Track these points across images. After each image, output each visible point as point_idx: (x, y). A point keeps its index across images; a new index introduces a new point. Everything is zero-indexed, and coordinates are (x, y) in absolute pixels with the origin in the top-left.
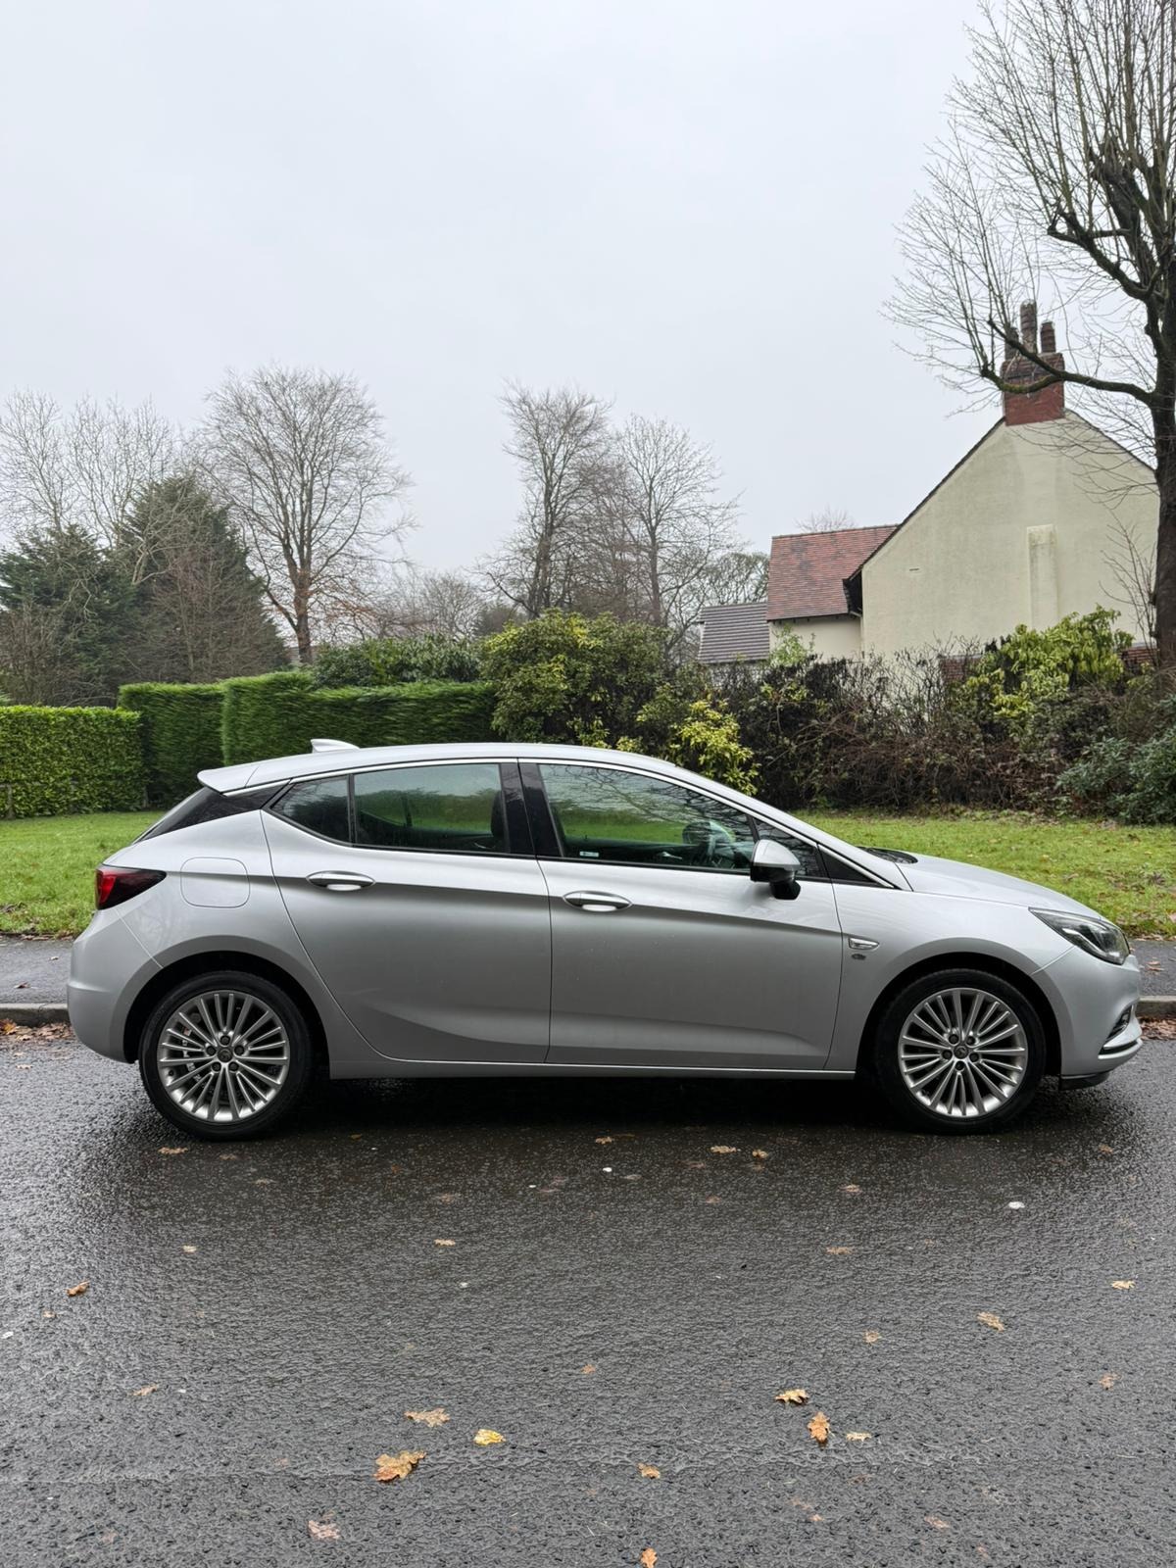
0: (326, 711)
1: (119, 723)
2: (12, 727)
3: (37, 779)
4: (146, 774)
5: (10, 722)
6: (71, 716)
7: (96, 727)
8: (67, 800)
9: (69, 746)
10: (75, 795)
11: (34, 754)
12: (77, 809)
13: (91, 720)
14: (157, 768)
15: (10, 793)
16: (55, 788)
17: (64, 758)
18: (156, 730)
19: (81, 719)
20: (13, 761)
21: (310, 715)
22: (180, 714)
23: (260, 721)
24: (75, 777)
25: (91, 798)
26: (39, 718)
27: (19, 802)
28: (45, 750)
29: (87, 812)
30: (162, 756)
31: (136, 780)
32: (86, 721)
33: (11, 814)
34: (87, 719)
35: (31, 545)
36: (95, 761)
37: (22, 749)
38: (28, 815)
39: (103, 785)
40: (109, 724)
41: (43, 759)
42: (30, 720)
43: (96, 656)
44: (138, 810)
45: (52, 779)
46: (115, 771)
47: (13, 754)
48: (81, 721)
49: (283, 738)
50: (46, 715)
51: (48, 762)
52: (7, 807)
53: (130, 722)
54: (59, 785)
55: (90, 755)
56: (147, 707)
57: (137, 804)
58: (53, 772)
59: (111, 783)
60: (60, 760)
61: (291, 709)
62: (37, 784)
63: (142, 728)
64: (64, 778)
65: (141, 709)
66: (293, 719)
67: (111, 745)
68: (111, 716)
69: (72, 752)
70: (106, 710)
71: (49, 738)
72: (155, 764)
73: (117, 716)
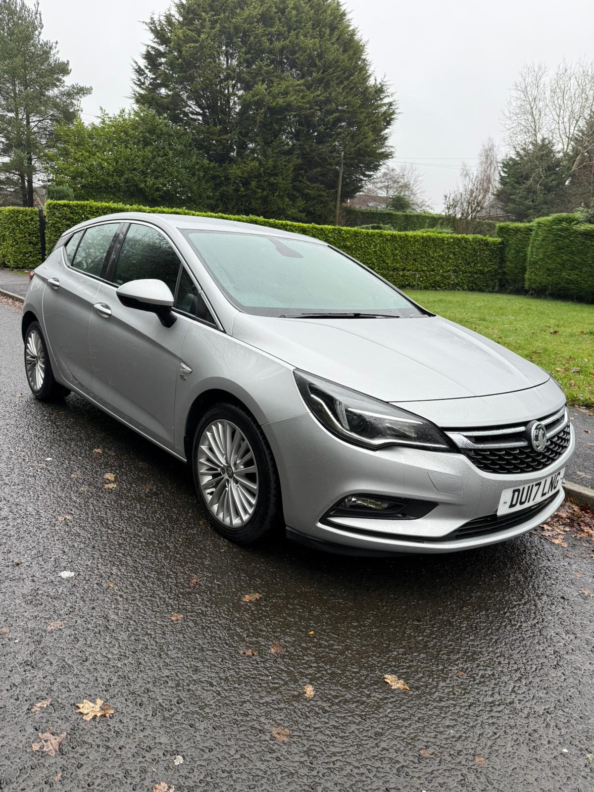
0: (580, 238)
1: (487, 244)
2: (423, 243)
3: (433, 270)
4: (499, 273)
5: (422, 241)
6: (458, 239)
7: (472, 245)
8: (448, 283)
9: (454, 254)
10: (453, 281)
11: (433, 258)
12: (454, 287)
13: (469, 241)
14: (505, 270)
15: (417, 276)
16: (442, 276)
17: (450, 261)
18: (507, 249)
19: (463, 241)
20: (421, 261)
21: (571, 241)
22: (520, 240)
23: (544, 243)
24: (455, 271)
25: (463, 283)
26: (439, 239)
27: (421, 281)
28: (439, 256)
29: (459, 290)
30: (508, 264)
31: (492, 276)
32: (466, 242)
33: (416, 286)
34: (466, 241)
35: (522, 152)
36: (469, 263)
37: (428, 255)
38: (426, 288)
39: (472, 276)
40: (480, 245)
41: (438, 261)
42: (433, 240)
43: (539, 212)
44: (490, 292)
45: (441, 271)
46: (480, 270)
47: (422, 257)
48: (463, 242)
49: (554, 254)
50: (443, 238)
51: (440, 262)
52: (414, 283)
53: (494, 243)
54: (445, 275)
55: (466, 260)
56: (505, 236)
57: (490, 289)
58: (442, 267)
59: (476, 276)
60: (448, 262)
61: (560, 236)
62: (432, 273)
63: (501, 247)
64: (449, 271)
65: (503, 237)
66: (560, 243)
67: (480, 256)
68: (482, 240)
69: (455, 258)
70: (480, 236)
71: (443, 250)
72: (504, 268)
73: (486, 240)
